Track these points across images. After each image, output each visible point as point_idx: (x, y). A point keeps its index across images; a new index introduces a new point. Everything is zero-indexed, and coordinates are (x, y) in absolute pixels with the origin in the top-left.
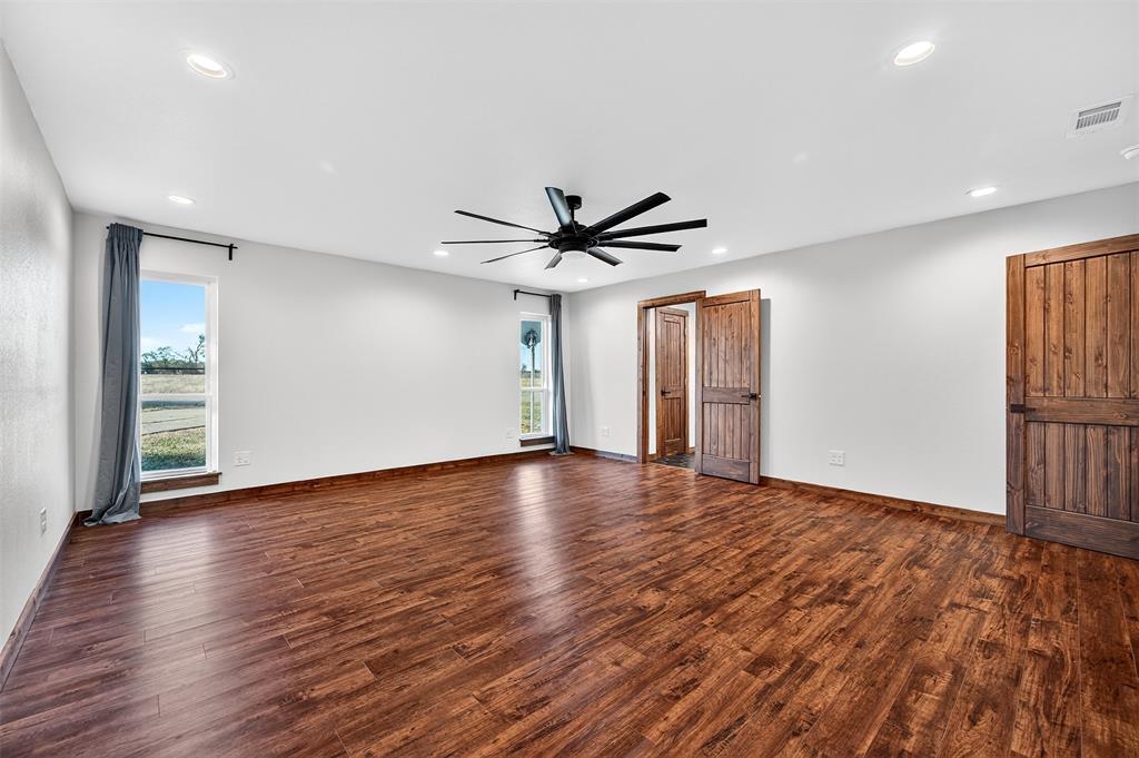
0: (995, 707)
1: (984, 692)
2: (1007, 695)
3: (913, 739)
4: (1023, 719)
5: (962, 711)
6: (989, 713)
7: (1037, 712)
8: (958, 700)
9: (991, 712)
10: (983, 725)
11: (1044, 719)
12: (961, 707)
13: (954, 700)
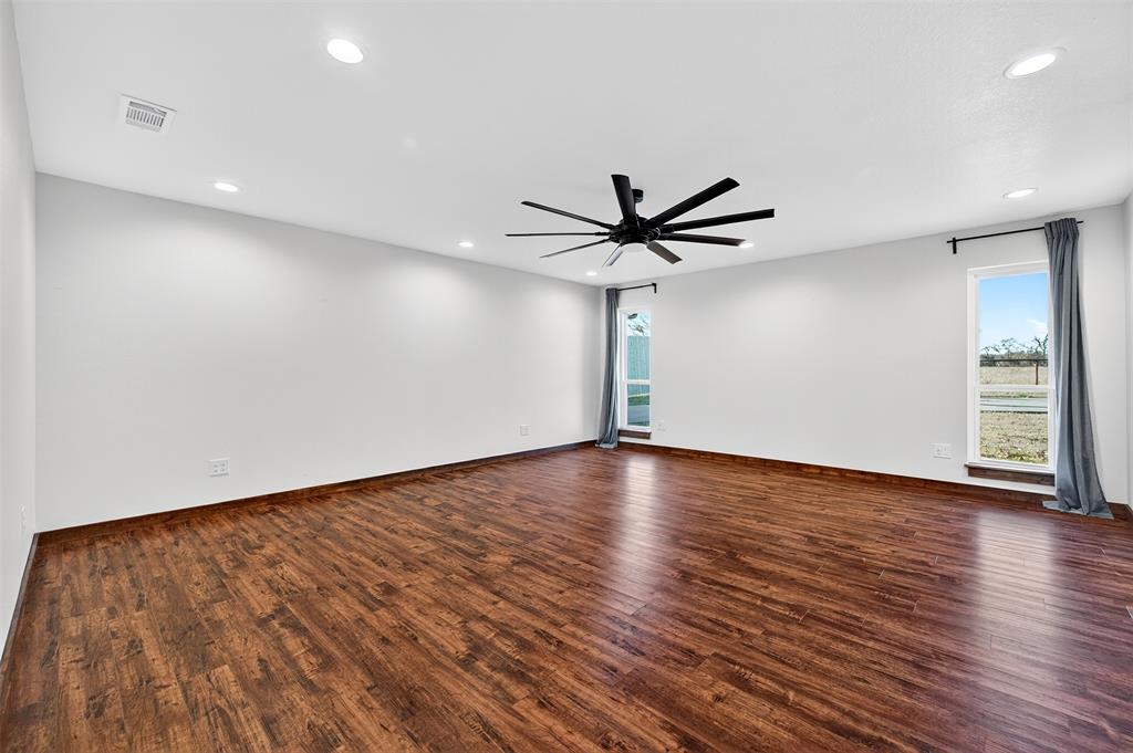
0: (259, 683)
1: (277, 688)
2: (262, 703)
3: (277, 626)
4: (235, 692)
5: (273, 660)
6: (259, 675)
7: (231, 707)
8: (283, 665)
9: (259, 677)
10: (254, 664)
11: (222, 706)
12: (277, 664)
13: (286, 663)
